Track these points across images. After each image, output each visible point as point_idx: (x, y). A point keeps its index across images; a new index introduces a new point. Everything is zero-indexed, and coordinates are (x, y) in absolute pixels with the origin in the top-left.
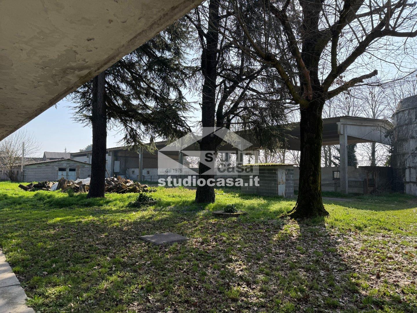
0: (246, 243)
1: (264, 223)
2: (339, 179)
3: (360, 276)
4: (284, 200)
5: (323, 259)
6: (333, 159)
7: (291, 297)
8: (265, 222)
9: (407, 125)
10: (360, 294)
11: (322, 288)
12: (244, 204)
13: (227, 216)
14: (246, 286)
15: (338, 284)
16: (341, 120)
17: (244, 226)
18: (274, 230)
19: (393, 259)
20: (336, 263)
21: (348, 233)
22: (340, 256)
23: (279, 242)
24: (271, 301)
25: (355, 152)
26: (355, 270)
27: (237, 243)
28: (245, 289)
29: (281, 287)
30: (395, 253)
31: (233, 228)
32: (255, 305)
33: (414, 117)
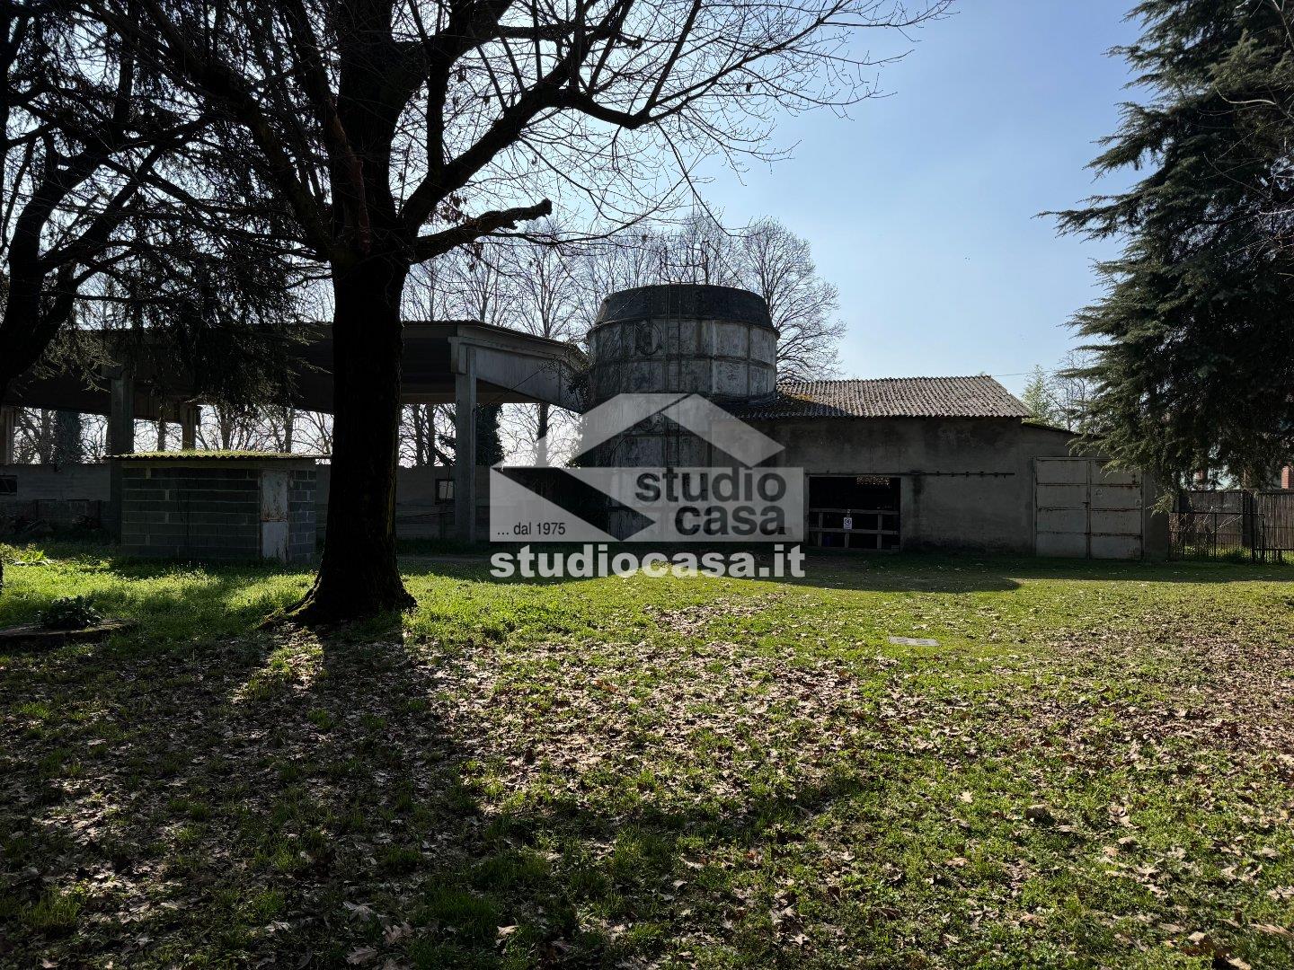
0: (125, 728)
1: (201, 651)
2: (452, 501)
3: (485, 765)
4: (280, 572)
5: (385, 737)
6: (439, 445)
7: (277, 873)
8: (207, 647)
10: (479, 814)
11: (378, 822)
12: (128, 594)
13: (57, 642)
14: (112, 873)
15: (423, 800)
16: (460, 332)
17: (123, 669)
18: (238, 671)
19: (567, 703)
20: (424, 741)
21: (464, 651)
22: (438, 718)
23: (249, 705)
24: (203, 900)
25: (498, 426)
26: (472, 753)
27: (90, 733)
28: (109, 884)
29: (241, 848)
30: (576, 689)
31: (74, 681)
32: (143, 927)
33: (633, 345)
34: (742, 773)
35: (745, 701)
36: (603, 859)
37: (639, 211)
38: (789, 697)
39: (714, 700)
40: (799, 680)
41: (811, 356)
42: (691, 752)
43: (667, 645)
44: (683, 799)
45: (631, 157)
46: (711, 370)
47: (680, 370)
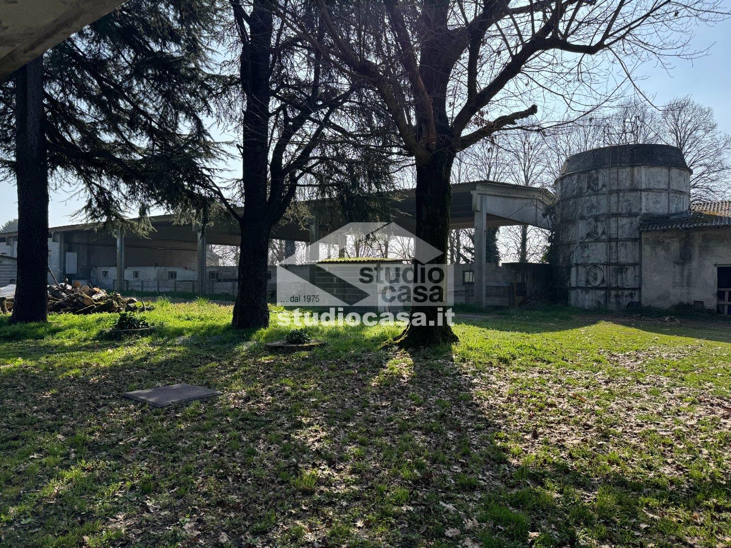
0: (325, 394)
1: (355, 358)
2: (472, 283)
3: (508, 436)
5: (450, 412)
6: (463, 252)
7: (403, 479)
8: (357, 356)
9: (575, 197)
10: (509, 464)
11: (452, 460)
12: (320, 328)
13: (293, 350)
14: (326, 467)
15: (475, 451)
16: (477, 188)
17: (322, 365)
18: (373, 369)
19: (555, 406)
20: (472, 418)
21: (488, 368)
22: (477, 405)
23: (380, 388)
24: (369, 488)
25: (497, 240)
26: (500, 428)
27: (311, 395)
28: (326, 472)
29: (385, 463)
30: (559, 397)
31: (302, 369)
32: (343, 497)
33: (585, 186)
34: (682, 462)
35: (679, 415)
36: (590, 502)
37: (595, 103)
38: (713, 415)
39: (655, 412)
40: (719, 405)
41: (715, 184)
42: (643, 444)
43: (618, 375)
44: (641, 474)
45: (590, 71)
46: (641, 198)
47: (618, 200)
